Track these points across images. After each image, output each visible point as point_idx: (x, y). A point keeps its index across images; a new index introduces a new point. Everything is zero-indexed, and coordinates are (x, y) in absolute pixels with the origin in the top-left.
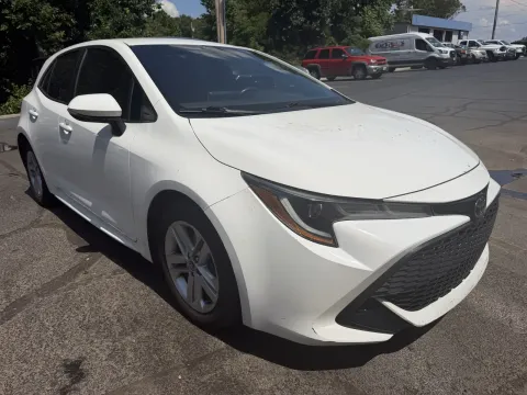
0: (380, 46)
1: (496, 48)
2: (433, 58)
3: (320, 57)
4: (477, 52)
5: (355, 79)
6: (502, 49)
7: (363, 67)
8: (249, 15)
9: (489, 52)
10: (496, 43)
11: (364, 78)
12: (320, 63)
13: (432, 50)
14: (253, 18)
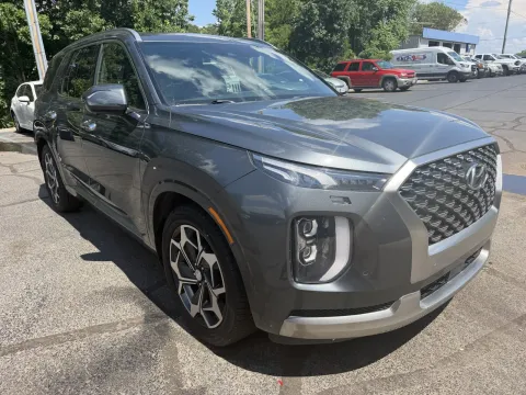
0: (402, 59)
1: (511, 63)
2: (455, 71)
3: (349, 70)
4: (494, 66)
5: (386, 91)
6: (517, 63)
7: (394, 80)
8: (271, 27)
9: (505, 66)
10: (508, 57)
11: (394, 91)
12: (350, 75)
13: (453, 64)
14: (275, 30)
